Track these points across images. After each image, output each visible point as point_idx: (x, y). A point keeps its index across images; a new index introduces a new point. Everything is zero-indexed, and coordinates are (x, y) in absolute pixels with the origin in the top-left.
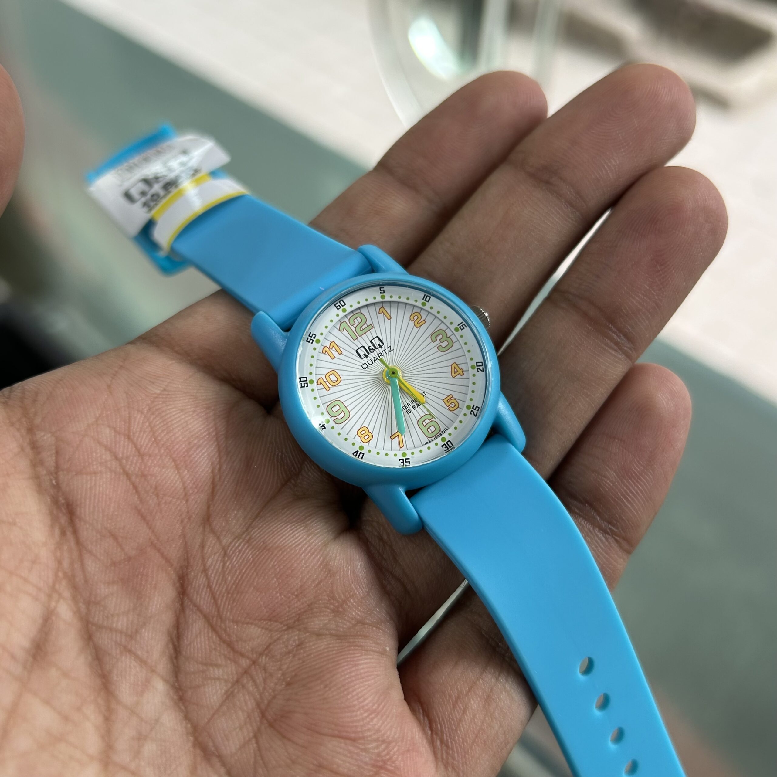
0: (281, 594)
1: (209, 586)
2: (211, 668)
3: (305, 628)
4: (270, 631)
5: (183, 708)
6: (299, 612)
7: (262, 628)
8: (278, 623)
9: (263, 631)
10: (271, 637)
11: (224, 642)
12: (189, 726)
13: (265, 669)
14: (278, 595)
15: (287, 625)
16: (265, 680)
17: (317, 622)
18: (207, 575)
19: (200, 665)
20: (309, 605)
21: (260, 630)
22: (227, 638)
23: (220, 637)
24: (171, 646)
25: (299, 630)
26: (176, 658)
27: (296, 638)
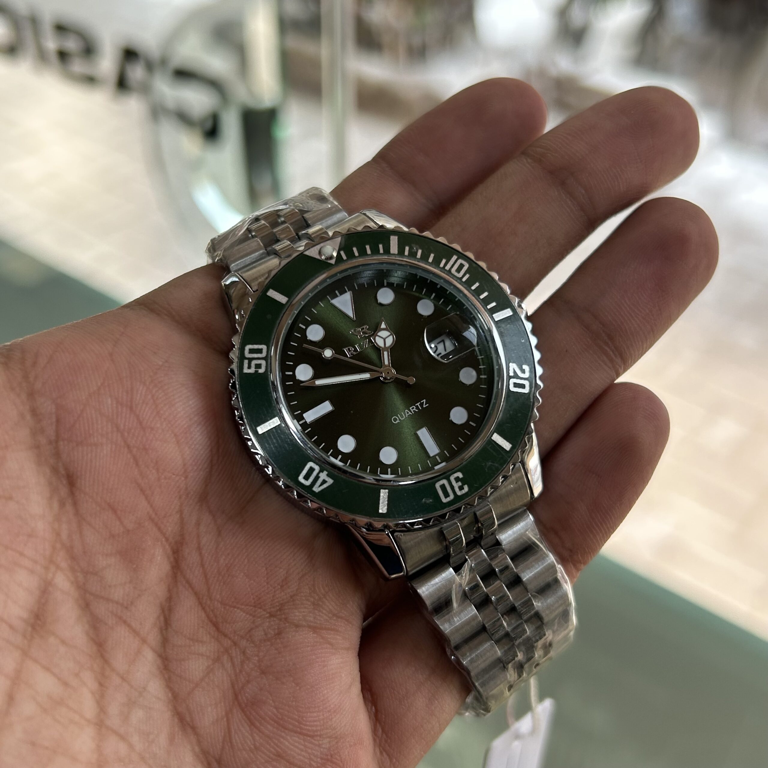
0: (267, 583)
1: (202, 565)
2: (196, 644)
3: (286, 619)
4: (254, 616)
5: (166, 676)
6: (281, 602)
7: (247, 613)
8: (262, 610)
9: (248, 616)
10: (253, 622)
11: (211, 621)
12: (170, 695)
13: (244, 653)
14: (265, 584)
15: (269, 613)
16: (242, 662)
17: (297, 614)
18: (200, 554)
19: (187, 641)
20: (291, 597)
21: (244, 615)
22: (214, 619)
23: (208, 616)
24: (162, 619)
25: (280, 620)
26: (166, 629)
27: (276, 627)
